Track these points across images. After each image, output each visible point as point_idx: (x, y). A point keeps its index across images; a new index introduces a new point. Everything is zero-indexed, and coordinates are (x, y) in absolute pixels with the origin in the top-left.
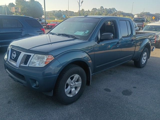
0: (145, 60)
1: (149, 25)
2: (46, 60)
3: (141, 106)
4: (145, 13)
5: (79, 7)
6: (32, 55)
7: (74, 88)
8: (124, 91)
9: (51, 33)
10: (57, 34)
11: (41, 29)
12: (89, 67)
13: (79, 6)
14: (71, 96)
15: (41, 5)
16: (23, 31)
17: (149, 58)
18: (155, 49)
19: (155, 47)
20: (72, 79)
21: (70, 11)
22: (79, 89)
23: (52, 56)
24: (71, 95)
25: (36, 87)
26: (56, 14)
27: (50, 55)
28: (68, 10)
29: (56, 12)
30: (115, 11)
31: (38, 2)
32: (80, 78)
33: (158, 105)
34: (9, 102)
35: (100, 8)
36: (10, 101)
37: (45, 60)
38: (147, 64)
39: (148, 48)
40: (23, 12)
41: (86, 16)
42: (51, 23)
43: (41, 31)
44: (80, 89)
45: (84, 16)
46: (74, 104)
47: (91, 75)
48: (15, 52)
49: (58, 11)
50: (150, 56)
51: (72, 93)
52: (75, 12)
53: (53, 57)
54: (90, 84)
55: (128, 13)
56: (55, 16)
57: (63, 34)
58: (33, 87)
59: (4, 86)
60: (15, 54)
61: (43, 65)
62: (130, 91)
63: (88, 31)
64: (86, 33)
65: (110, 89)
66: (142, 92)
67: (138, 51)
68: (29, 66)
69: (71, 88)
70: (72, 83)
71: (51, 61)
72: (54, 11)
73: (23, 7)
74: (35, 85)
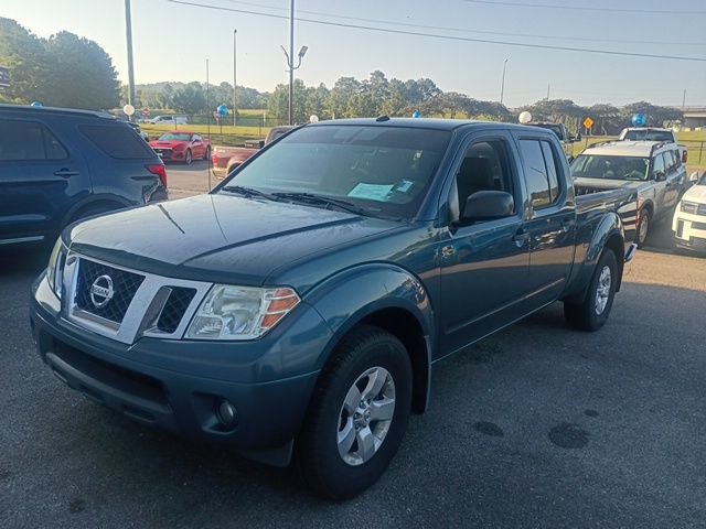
0: (606, 299)
1: (589, 156)
2: (269, 309)
3: (639, 488)
4: (553, 102)
5: (291, 72)
6: (201, 287)
7: (368, 427)
8: (555, 430)
9: (236, 190)
10: (269, 194)
11: (150, 167)
12: (423, 334)
13: (289, 69)
14: (359, 462)
15: (107, 55)
16: (70, 175)
17: (618, 290)
18: (635, 253)
19: (636, 245)
20: (362, 385)
21: (243, 89)
22: (384, 430)
23: (290, 293)
24: (357, 457)
25: (220, 427)
26: (176, 99)
27: (281, 286)
28: (232, 83)
29: (175, 89)
30: (434, 94)
31: (93, 43)
32: (391, 383)
33: (700, 481)
34: (77, 506)
35: (369, 79)
36: (78, 502)
37: (263, 310)
38: (612, 315)
39: (615, 250)
40: (23, 85)
41: (386, 118)
42: (165, 138)
43: (150, 174)
44: (390, 429)
45: (374, 116)
46: (368, 496)
47: (430, 363)
48: (106, 277)
49: (185, 85)
50: (623, 280)
51: (360, 449)
52: (260, 91)
53: (294, 294)
54: (427, 407)
55: (488, 104)
56: (171, 108)
57: (297, 194)
58: (206, 428)
59: (25, 433)
60: (111, 287)
61: (255, 332)
62: (578, 428)
63: (408, 184)
64: (404, 189)
65: (500, 423)
66: (625, 430)
67: (583, 263)
68: (186, 336)
69: (359, 426)
70: (363, 407)
71: (287, 311)
72: (168, 86)
73: (20, 63)
74: (213, 420)
